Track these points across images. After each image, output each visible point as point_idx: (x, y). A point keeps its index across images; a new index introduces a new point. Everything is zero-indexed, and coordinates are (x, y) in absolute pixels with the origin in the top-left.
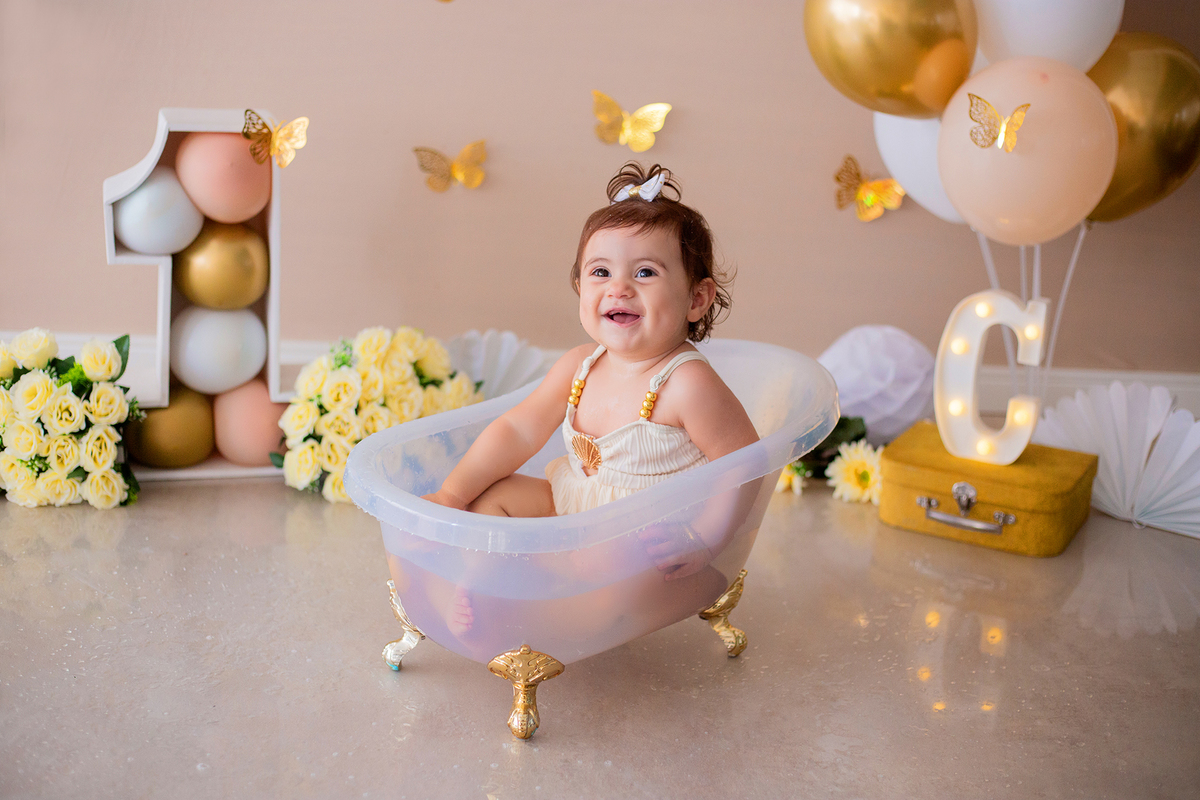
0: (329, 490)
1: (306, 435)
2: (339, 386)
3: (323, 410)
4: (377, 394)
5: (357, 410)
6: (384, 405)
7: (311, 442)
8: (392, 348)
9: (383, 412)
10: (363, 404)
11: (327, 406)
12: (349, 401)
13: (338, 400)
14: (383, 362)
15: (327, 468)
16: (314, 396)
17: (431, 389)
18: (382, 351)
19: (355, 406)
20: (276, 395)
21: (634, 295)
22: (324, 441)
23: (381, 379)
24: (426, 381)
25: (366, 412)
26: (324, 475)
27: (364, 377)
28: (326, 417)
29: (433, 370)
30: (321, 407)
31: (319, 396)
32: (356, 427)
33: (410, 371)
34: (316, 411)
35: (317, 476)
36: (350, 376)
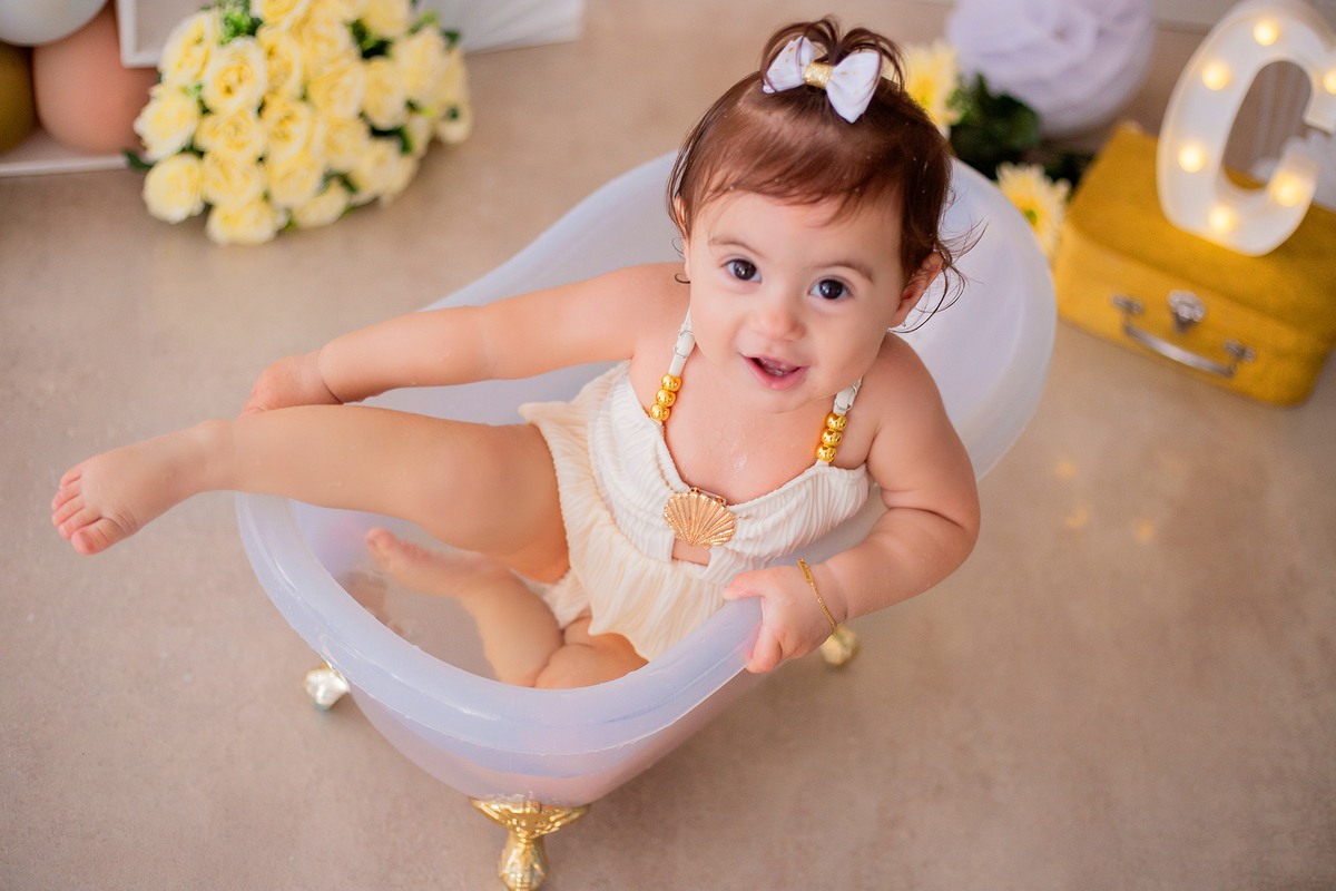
0: (217, 226)
1: (180, 147)
2: (228, 72)
3: (206, 111)
4: (292, 86)
5: (261, 109)
6: (304, 98)
7: (188, 158)
9: (302, 110)
10: (268, 99)
11: (210, 103)
12: (246, 96)
13: (229, 93)
14: (300, 28)
15: (214, 196)
16: (191, 86)
17: (378, 64)
19: (256, 102)
20: (131, 56)
22: (210, 159)
24: (370, 49)
25: (274, 112)
26: (208, 208)
27: (271, 53)
28: (210, 120)
30: (201, 102)
31: (200, 87)
32: (257, 136)
33: (344, 39)
34: (194, 109)
35: (197, 208)
36: (247, 52)
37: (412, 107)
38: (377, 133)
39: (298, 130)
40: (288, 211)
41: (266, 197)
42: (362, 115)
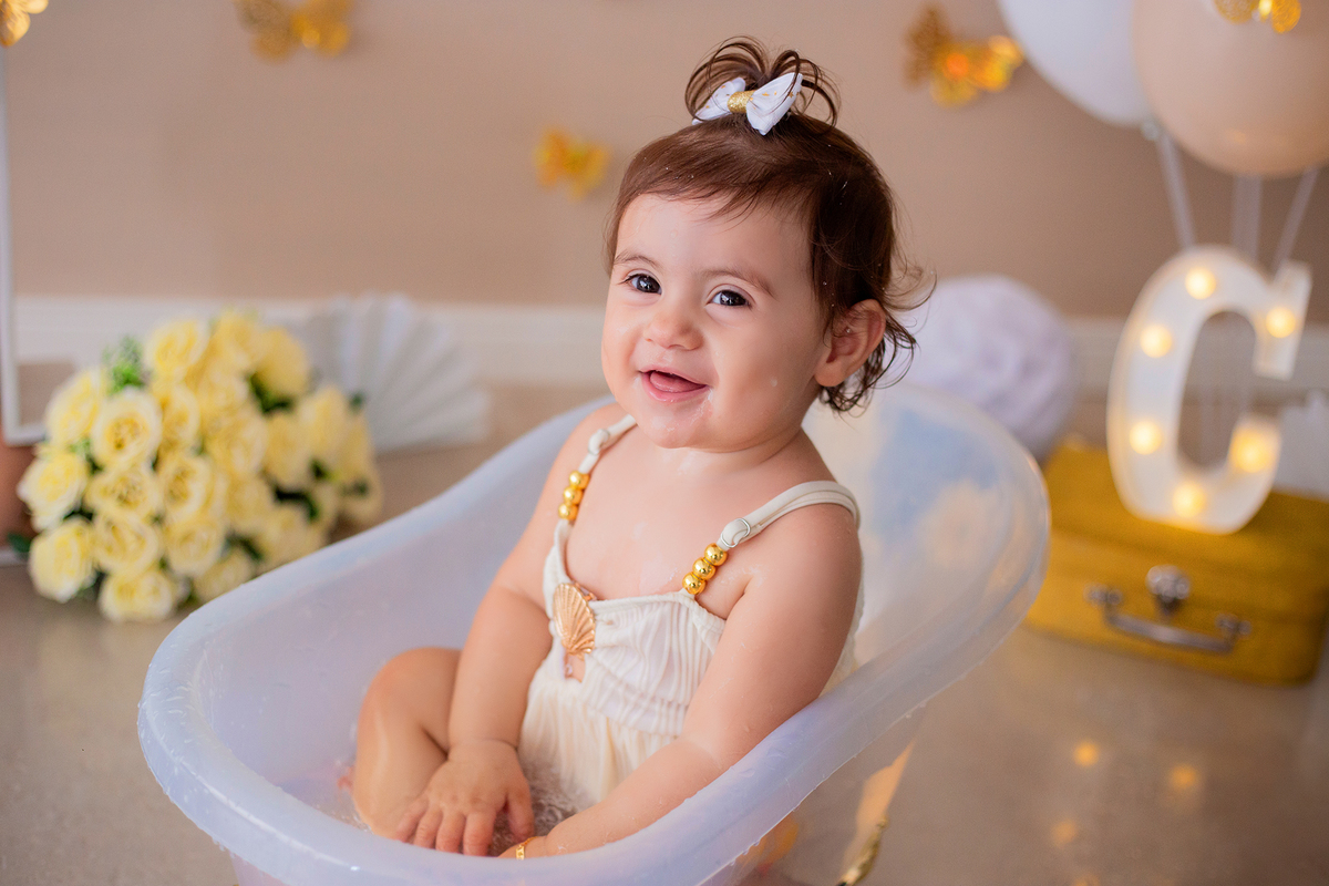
0: (110, 600)
1: (67, 512)
2: (119, 426)
3: (94, 467)
4: (188, 434)
5: (155, 464)
6: (201, 450)
7: (77, 523)
8: (211, 352)
9: (199, 466)
10: (162, 452)
11: (101, 459)
12: (140, 448)
13: (119, 446)
14: (196, 377)
15: (107, 562)
16: (78, 442)
17: (281, 420)
18: (195, 357)
19: (151, 457)
20: (12, 432)
21: (699, 344)
22: (99, 522)
23: (192, 407)
24: (270, 402)
25: (170, 466)
26: (100, 578)
27: (164, 406)
28: (103, 480)
29: (284, 380)
30: (90, 461)
31: (87, 443)
32: (152, 493)
33: (241, 391)
34: (84, 467)
35: (89, 579)
36: (138, 404)
37: (318, 472)
38: (283, 496)
39: (196, 489)
40: (190, 581)
41: (163, 565)
42: (265, 474)
